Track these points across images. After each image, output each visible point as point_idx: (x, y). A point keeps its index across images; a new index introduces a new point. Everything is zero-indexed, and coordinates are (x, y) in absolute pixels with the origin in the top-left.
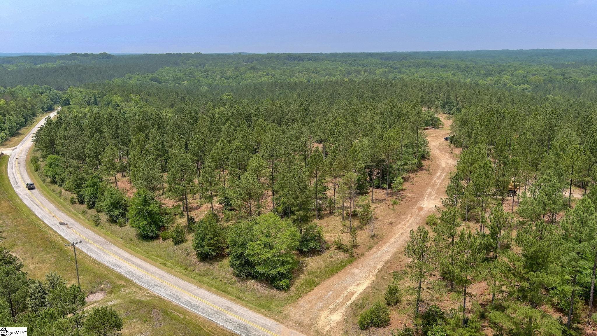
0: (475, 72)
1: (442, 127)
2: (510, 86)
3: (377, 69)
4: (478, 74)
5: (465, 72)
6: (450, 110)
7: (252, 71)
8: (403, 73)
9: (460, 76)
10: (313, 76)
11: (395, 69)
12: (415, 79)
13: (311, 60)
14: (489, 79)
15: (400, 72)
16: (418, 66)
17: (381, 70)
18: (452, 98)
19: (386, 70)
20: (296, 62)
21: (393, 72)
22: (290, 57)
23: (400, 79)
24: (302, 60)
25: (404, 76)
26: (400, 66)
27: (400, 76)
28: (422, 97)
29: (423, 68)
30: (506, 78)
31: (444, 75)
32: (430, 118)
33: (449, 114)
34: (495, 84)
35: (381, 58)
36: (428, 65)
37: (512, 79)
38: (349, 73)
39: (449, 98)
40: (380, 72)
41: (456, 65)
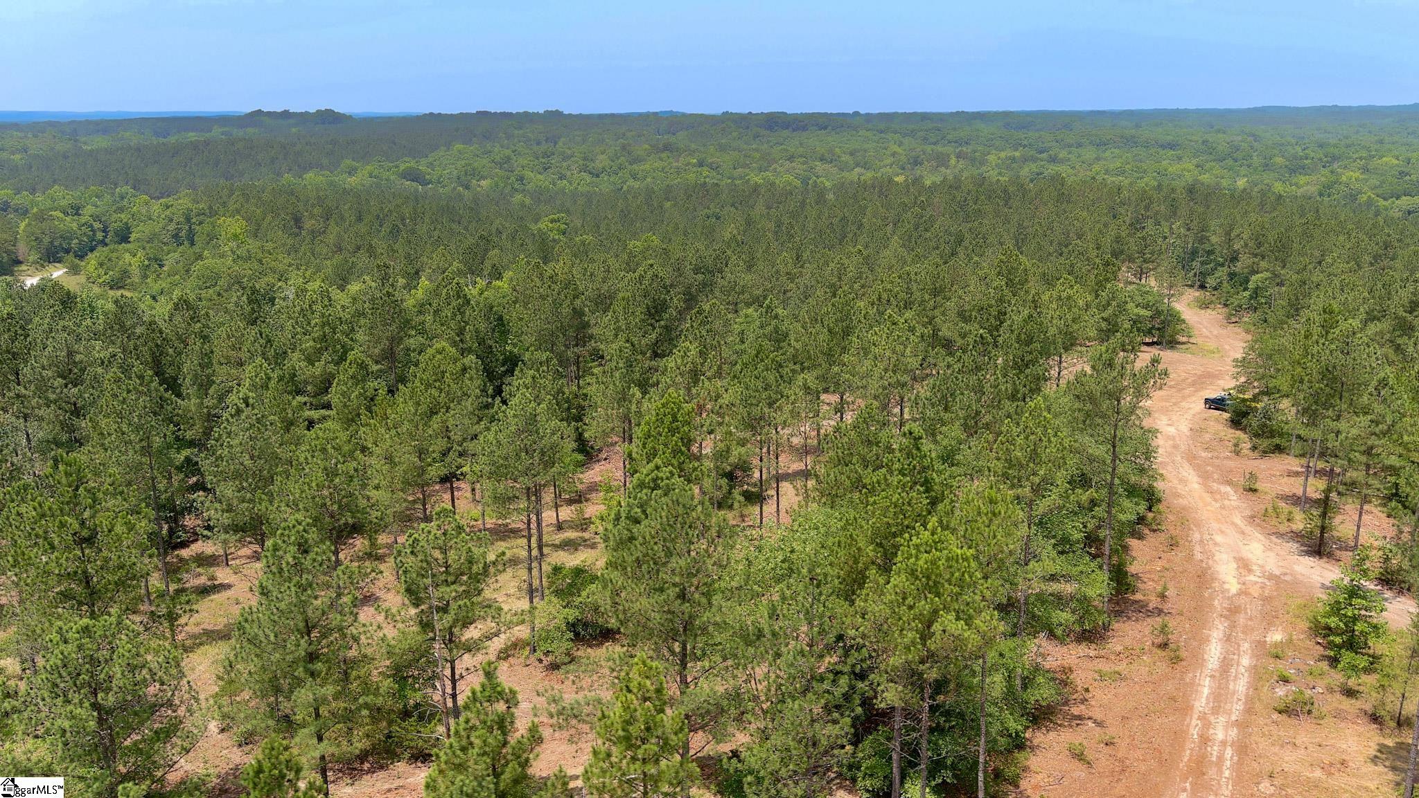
0: (1256, 160)
1: (1184, 339)
2: (1369, 203)
3: (994, 152)
4: (1267, 167)
5: (1230, 162)
6: (1203, 275)
7: (664, 155)
8: (1062, 161)
9: (1217, 171)
10: (820, 167)
11: (1041, 152)
12: (1094, 178)
13: (825, 128)
14: (1302, 179)
15: (1053, 160)
16: (1102, 144)
17: (1003, 155)
18: (1214, 239)
19: (1017, 154)
20: (786, 133)
21: (1034, 160)
22: (775, 122)
23: (1053, 178)
24: (804, 128)
25: (1063, 170)
26: (1054, 144)
27: (1052, 169)
28: (1118, 239)
29: (1117, 151)
30: (1351, 175)
31: (1174, 169)
32: (1148, 313)
33: (1202, 287)
34: (1321, 195)
35: (1007, 126)
36: (1130, 142)
37: (1367, 180)
38: (916, 162)
39: (1202, 240)
40: (999, 158)
41: (1204, 142)
